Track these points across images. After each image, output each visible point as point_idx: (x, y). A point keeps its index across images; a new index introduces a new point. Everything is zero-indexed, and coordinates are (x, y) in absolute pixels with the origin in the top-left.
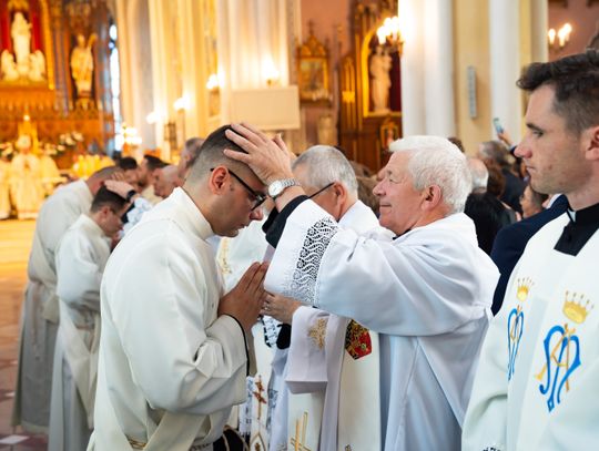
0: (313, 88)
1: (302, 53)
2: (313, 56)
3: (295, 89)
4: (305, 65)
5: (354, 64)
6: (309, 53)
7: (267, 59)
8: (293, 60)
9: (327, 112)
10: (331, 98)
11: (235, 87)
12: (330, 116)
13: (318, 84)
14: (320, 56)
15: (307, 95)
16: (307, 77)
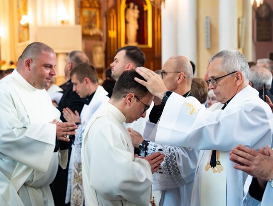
0: (90, 27)
1: (84, 5)
2: (90, 7)
3: (79, 27)
4: (85, 12)
5: (117, 13)
6: (88, 5)
7: (61, 7)
8: (78, 9)
9: (99, 43)
10: (102, 34)
11: (40, 24)
12: (101, 46)
13: (93, 25)
14: (95, 7)
15: (86, 32)
16: (86, 20)
